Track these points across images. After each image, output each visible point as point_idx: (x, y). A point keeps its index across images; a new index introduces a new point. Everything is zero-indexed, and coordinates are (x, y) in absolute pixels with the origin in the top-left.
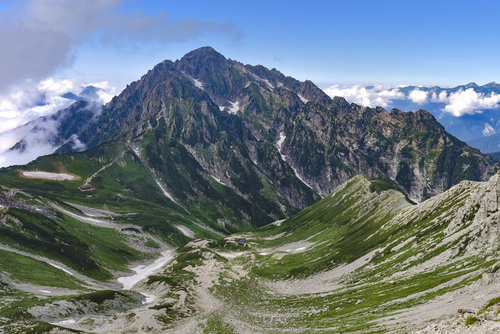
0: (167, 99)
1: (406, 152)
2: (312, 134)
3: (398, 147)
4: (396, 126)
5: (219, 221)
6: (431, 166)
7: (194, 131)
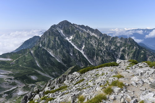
0: (47, 36)
1: (124, 51)
2: (92, 45)
3: (121, 49)
4: (121, 43)
5: (53, 73)
6: (131, 55)
7: (53, 45)
